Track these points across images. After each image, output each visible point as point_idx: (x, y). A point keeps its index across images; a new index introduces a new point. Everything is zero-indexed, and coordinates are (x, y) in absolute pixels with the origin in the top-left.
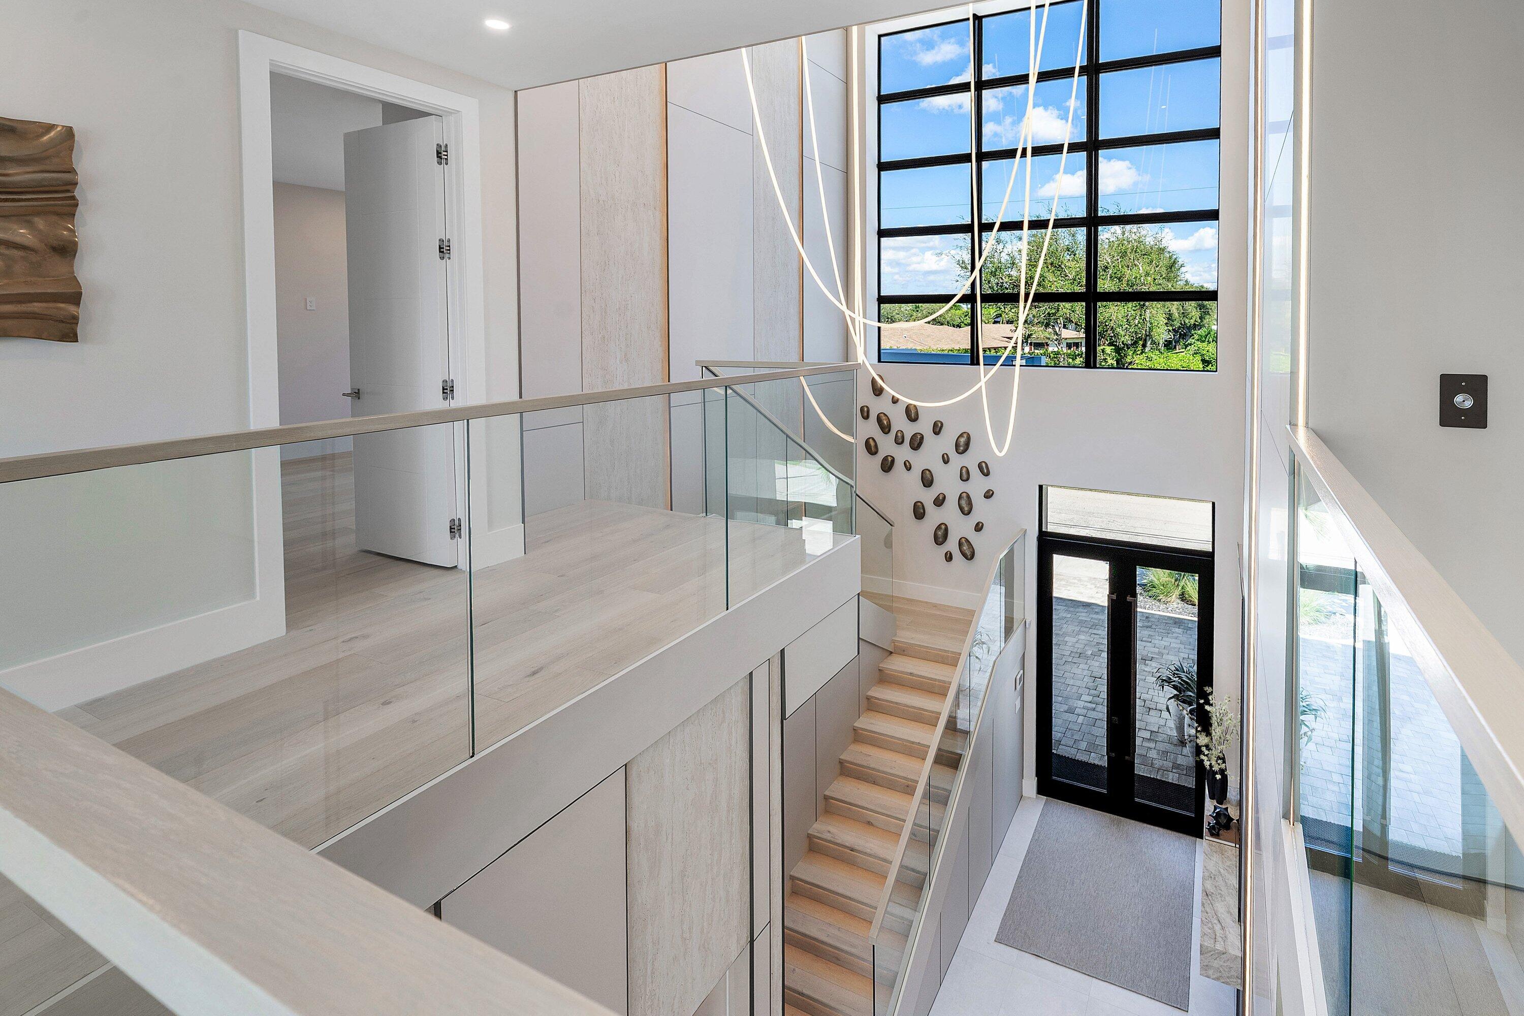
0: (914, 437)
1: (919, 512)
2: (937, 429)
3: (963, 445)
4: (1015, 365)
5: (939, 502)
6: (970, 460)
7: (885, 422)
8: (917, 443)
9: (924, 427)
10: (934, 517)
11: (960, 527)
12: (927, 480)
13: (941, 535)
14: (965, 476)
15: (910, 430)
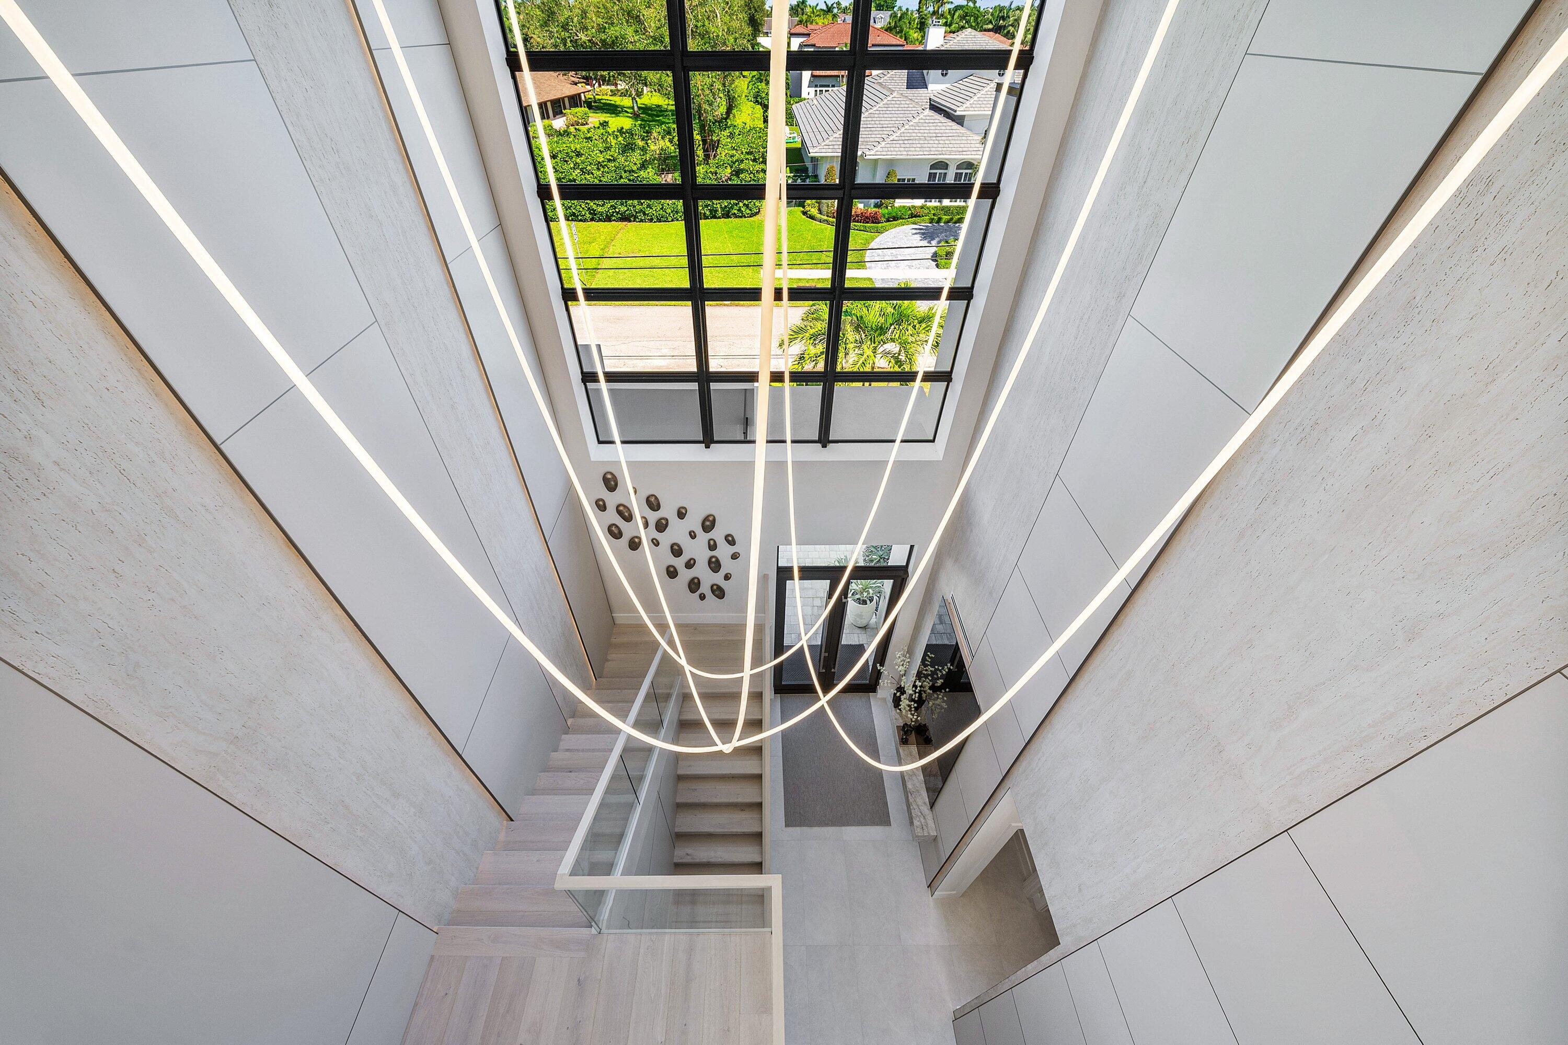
0: (659, 522)
1: (672, 573)
2: (681, 514)
3: (709, 524)
4: (754, 442)
5: (690, 564)
6: (717, 535)
7: (626, 514)
8: (663, 525)
9: (668, 513)
10: (685, 575)
11: (708, 579)
12: (676, 551)
13: (694, 585)
14: (713, 546)
15: (653, 517)
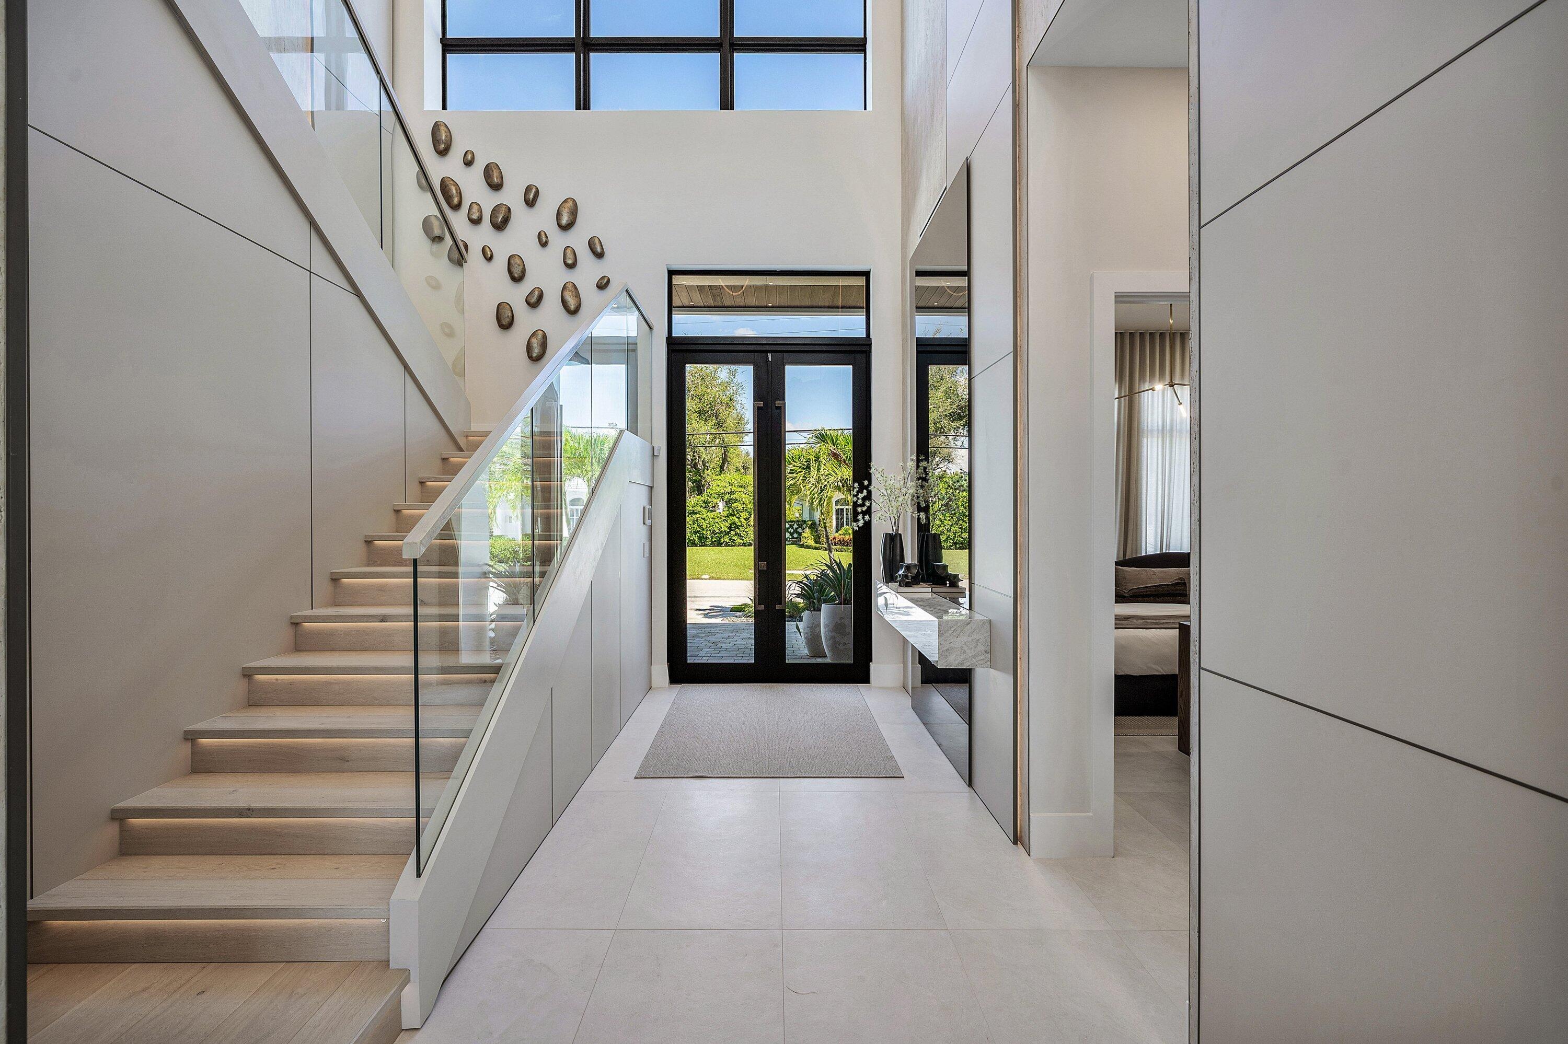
0: (496, 209)
1: (505, 320)
2: (531, 199)
3: (568, 217)
5: (535, 301)
6: (578, 239)
7: (454, 192)
8: (501, 221)
9: (512, 196)
10: (527, 322)
12: (516, 275)
14: (570, 261)
15: (488, 201)
